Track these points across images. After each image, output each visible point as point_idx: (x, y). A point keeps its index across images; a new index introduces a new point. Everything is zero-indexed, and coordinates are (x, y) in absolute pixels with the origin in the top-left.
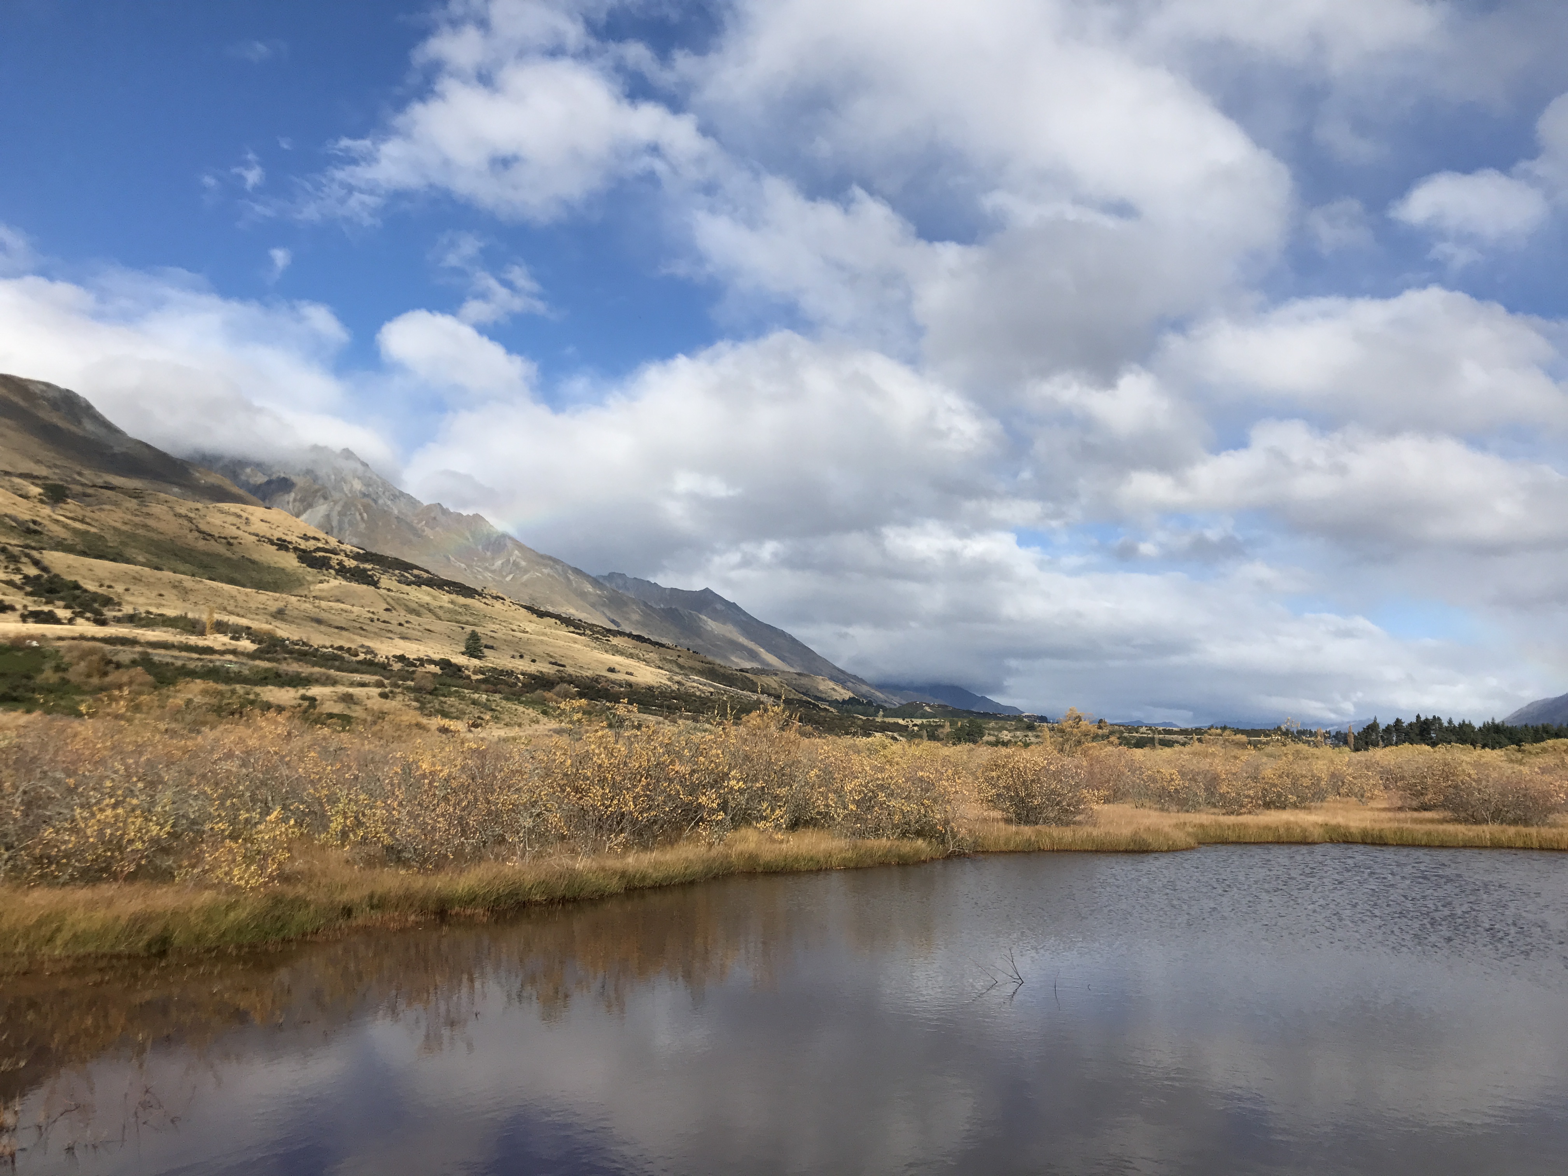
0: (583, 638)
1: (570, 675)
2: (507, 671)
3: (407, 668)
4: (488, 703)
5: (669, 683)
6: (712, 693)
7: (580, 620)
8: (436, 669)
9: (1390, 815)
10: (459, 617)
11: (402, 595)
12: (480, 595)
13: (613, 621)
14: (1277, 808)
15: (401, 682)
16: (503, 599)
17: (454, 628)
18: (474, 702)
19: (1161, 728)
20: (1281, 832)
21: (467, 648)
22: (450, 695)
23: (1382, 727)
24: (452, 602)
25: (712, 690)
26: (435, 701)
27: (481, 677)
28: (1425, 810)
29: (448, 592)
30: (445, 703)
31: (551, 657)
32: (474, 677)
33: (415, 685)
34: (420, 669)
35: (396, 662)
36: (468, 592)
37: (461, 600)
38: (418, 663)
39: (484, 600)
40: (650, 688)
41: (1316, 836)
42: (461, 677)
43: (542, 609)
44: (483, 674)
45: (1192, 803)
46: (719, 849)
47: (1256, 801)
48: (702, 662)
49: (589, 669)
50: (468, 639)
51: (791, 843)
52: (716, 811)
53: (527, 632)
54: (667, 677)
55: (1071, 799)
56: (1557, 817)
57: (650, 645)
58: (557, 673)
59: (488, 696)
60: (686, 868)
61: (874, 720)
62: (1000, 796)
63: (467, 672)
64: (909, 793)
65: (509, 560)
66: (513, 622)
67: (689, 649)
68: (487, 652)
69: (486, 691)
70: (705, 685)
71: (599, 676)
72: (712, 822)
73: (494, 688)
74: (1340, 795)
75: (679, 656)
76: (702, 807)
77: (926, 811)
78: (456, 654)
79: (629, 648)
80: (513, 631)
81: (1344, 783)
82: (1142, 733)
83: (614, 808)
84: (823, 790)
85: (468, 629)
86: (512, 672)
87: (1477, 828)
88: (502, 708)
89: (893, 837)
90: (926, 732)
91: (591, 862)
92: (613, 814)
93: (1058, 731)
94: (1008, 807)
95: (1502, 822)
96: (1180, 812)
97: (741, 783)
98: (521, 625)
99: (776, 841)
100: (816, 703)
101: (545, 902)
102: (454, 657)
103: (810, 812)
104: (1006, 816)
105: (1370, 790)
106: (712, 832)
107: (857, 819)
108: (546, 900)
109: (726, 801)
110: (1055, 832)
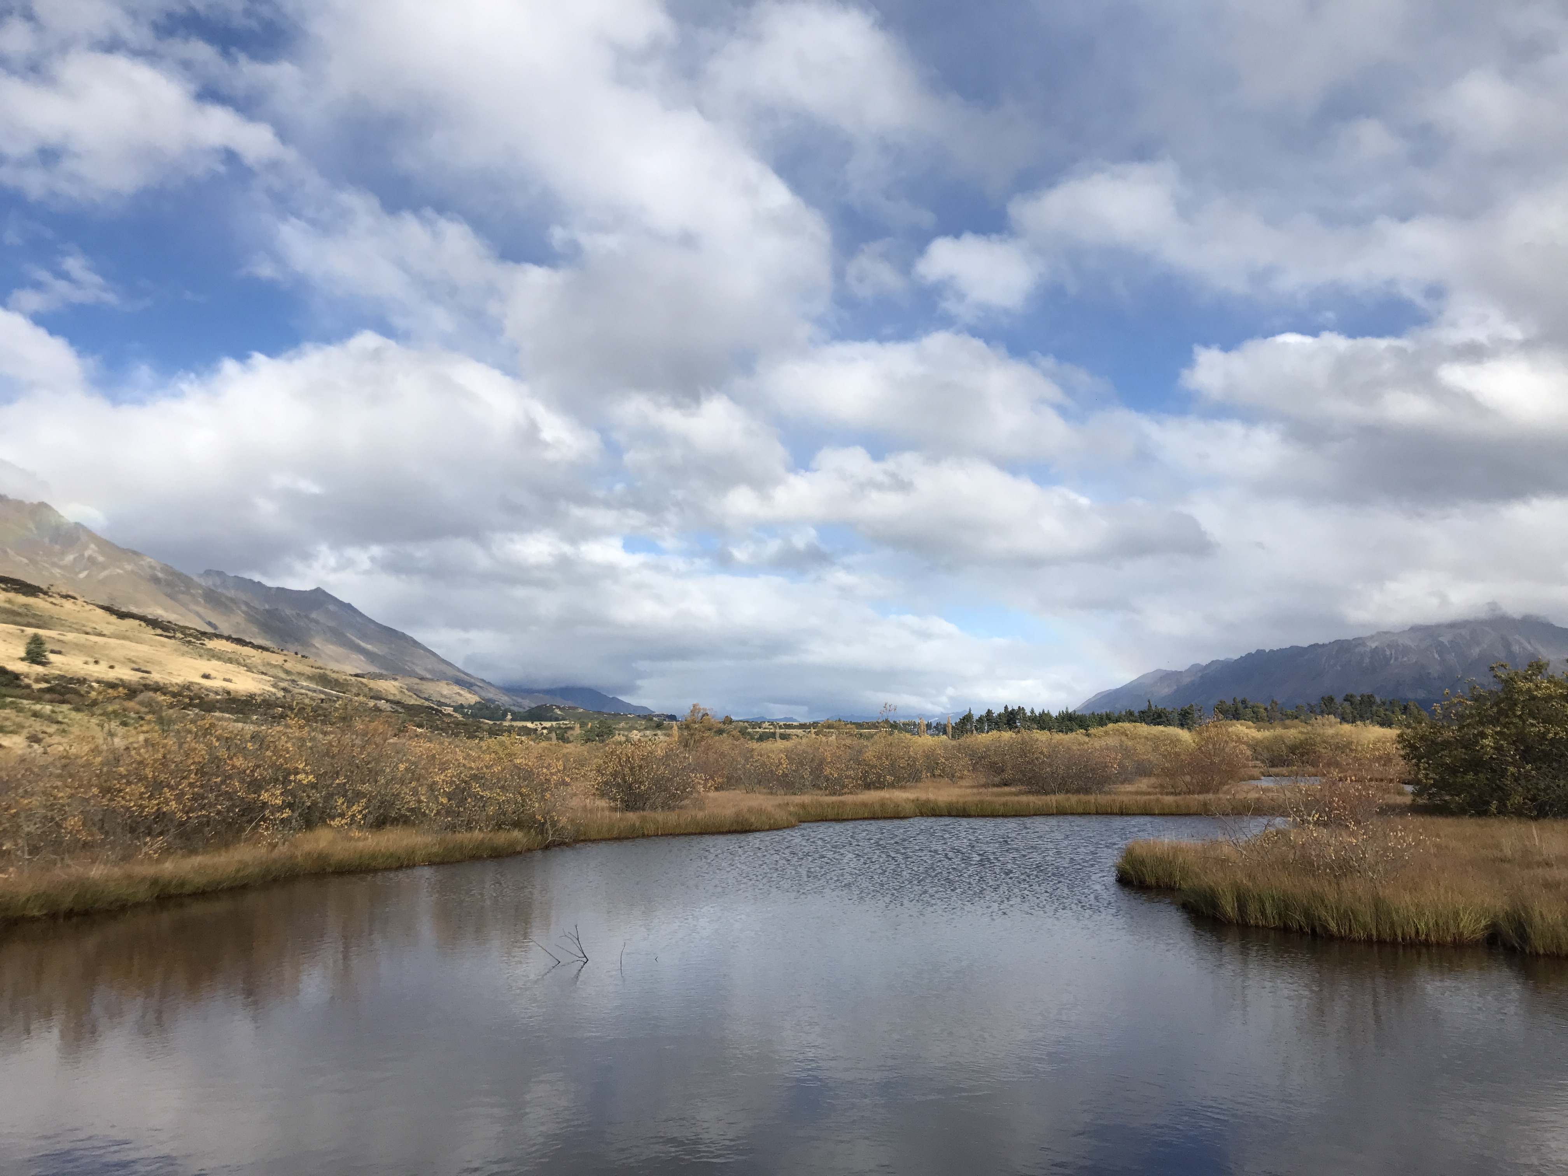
0: (173, 641)
1: (157, 682)
2: (78, 680)
4: (54, 715)
5: (274, 690)
6: (322, 700)
7: (169, 622)
9: (975, 791)
10: (18, 619)
12: (45, 593)
13: (210, 624)
14: (877, 788)
16: (74, 598)
17: (11, 631)
18: (36, 715)
19: (782, 723)
20: (876, 808)
21: (28, 653)
22: (4, 706)
23: (976, 718)
24: (9, 601)
25: (323, 696)
27: (44, 685)
28: (1006, 785)
29: (4, 590)
31: (134, 662)
32: (36, 686)
36: (30, 590)
37: (21, 599)
39: (50, 599)
40: (252, 696)
41: (907, 810)
42: (19, 686)
43: (124, 609)
44: (47, 681)
45: (797, 785)
46: (283, 850)
47: (856, 781)
48: (312, 667)
49: (180, 675)
50: (30, 643)
51: (370, 840)
52: (281, 809)
53: (104, 635)
54: (272, 683)
55: (678, 783)
56: (1111, 786)
57: (252, 650)
58: (141, 680)
59: (53, 706)
60: (238, 871)
61: (501, 724)
62: (606, 783)
63: (27, 681)
64: (506, 782)
65: (83, 555)
66: (86, 624)
67: (296, 654)
68: (52, 657)
69: (51, 702)
70: (315, 691)
71: (192, 683)
72: (275, 820)
73: (61, 698)
74: (934, 775)
75: (285, 661)
76: (265, 805)
77: (524, 800)
78: (14, 659)
79: (228, 652)
80: (87, 633)
81: (937, 764)
82: (765, 729)
83: (152, 808)
84: (413, 784)
85: (30, 631)
86: (85, 679)
87: (1047, 798)
88: (70, 720)
89: (487, 829)
90: (554, 734)
91: (116, 869)
92: (151, 816)
93: (685, 728)
94: (615, 794)
95: (1067, 792)
96: (785, 794)
97: (311, 777)
98: (97, 627)
99: (351, 839)
100: (439, 708)
101: (44, 918)
102: (11, 663)
103: (398, 809)
104: (612, 804)
105: (960, 770)
106: (275, 831)
107: (448, 813)
108: (45, 915)
109: (294, 796)
110: (660, 816)
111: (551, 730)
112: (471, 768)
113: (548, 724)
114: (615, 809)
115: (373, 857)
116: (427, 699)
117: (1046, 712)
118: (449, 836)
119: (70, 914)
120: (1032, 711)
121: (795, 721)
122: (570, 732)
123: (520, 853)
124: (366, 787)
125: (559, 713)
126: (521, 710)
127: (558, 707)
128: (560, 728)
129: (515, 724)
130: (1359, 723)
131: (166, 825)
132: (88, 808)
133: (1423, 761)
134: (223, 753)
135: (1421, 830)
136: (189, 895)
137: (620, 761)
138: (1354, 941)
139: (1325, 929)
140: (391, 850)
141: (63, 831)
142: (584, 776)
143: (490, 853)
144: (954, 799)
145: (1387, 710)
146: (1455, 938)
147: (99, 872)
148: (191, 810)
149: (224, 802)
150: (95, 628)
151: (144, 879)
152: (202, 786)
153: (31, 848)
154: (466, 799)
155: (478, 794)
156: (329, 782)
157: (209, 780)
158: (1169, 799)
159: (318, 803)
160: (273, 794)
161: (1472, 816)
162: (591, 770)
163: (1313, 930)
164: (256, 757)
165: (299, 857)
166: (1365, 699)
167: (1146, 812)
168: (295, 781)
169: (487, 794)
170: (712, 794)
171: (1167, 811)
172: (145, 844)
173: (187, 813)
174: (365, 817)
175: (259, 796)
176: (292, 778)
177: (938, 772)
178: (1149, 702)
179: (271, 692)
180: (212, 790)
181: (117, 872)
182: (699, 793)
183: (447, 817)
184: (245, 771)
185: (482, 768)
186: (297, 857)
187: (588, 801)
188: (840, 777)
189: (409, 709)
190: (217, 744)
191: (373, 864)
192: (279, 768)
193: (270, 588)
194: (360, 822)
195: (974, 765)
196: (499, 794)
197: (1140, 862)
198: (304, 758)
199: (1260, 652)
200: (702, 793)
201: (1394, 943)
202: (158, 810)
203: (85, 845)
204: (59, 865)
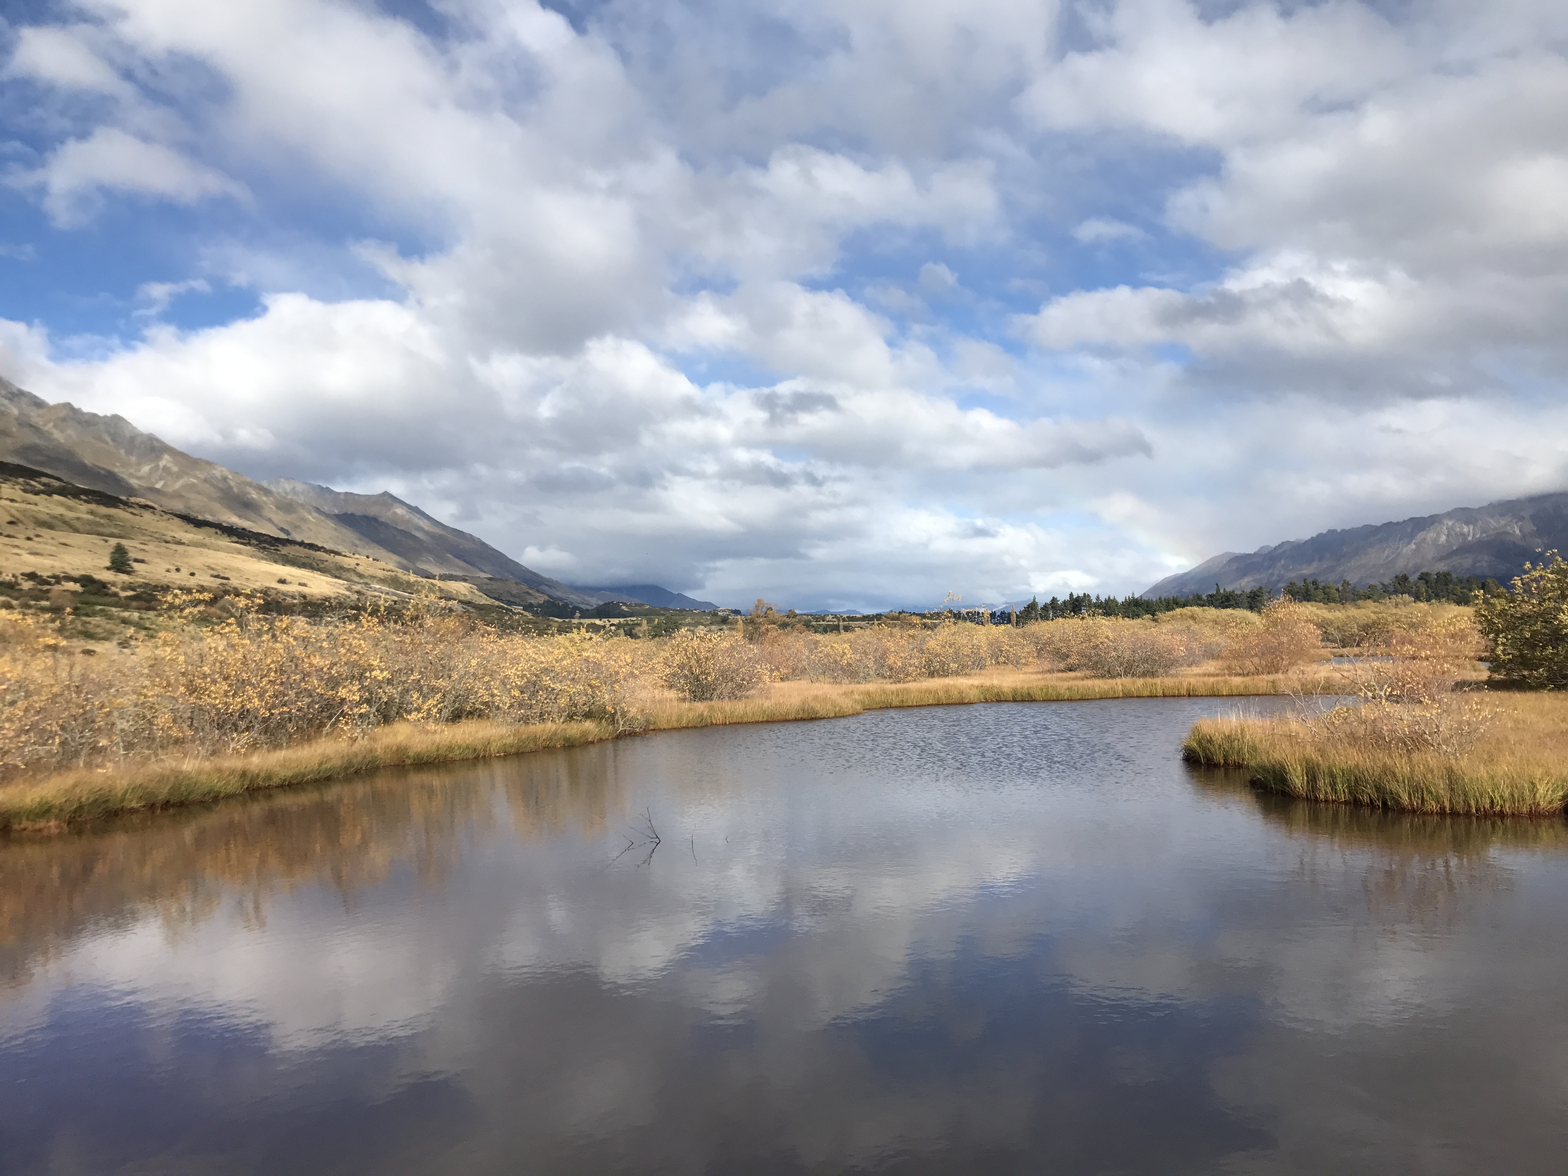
0: (248, 548)
1: (235, 588)
2: (162, 587)
3: (39, 587)
4: (142, 621)
5: (348, 593)
6: (395, 602)
7: (244, 529)
8: (77, 587)
9: (1040, 676)
10: (101, 530)
11: (29, 506)
12: (125, 504)
13: (282, 530)
14: (940, 676)
15: (33, 603)
16: (153, 508)
17: (95, 541)
18: (125, 621)
19: (845, 616)
21: (113, 562)
22: (94, 614)
23: (1040, 605)
24: (92, 513)
25: (396, 598)
26: (77, 621)
27: (130, 593)
28: (1070, 670)
29: (86, 501)
30: (89, 623)
31: (213, 569)
32: (123, 594)
33: (52, 604)
34: (57, 587)
35: (26, 581)
36: (111, 501)
37: (103, 510)
38: (53, 581)
39: (131, 510)
40: (327, 599)
41: (972, 697)
42: (107, 594)
43: (200, 517)
44: (133, 589)
45: (861, 675)
46: (362, 743)
47: (920, 670)
48: (384, 570)
49: (257, 581)
50: (113, 553)
51: (446, 733)
52: (358, 704)
53: (183, 544)
54: (346, 586)
55: (744, 674)
56: (1178, 669)
57: (324, 554)
58: (221, 587)
59: (141, 613)
60: (320, 765)
61: (570, 622)
62: (674, 675)
63: (113, 589)
64: (575, 675)
65: (158, 466)
66: (166, 533)
67: (368, 557)
68: (136, 566)
69: (138, 609)
70: (387, 593)
71: (268, 588)
72: (354, 716)
73: (148, 605)
74: (998, 662)
75: (358, 564)
76: (343, 700)
77: (593, 692)
78: (100, 569)
79: (301, 557)
80: (167, 542)
81: (1001, 651)
82: (828, 621)
83: (236, 705)
84: (487, 679)
85: (113, 542)
86: (168, 587)
87: (1111, 682)
88: (157, 625)
89: (559, 720)
90: (622, 631)
91: (207, 763)
92: (236, 713)
93: (750, 623)
94: (683, 686)
95: (1133, 675)
96: (850, 683)
97: (385, 673)
98: (176, 536)
99: (427, 732)
100: (509, 607)
101: (142, 809)
102: (97, 572)
103: (473, 703)
104: (680, 695)
105: (1025, 657)
106: (354, 726)
107: (521, 706)
108: (144, 806)
109: (371, 693)
110: (728, 706)
111: (618, 626)
112: (542, 662)
113: (615, 621)
114: (684, 700)
115: (450, 748)
116: (497, 599)
117: (1112, 598)
118: (523, 728)
119: (166, 805)
120: (1098, 598)
121: (859, 613)
122: (638, 628)
123: (592, 743)
124: (441, 683)
125: (626, 609)
126: (589, 608)
127: (625, 604)
128: (627, 624)
129: (582, 621)
130: (1433, 601)
131: (251, 722)
132: (177, 707)
133: (1501, 636)
134: (299, 652)
135: (1497, 703)
136: (276, 787)
137: (686, 654)
138: (1425, 814)
139: (1398, 803)
140: (467, 742)
141: (155, 727)
142: (652, 669)
143: (563, 743)
144: (1019, 685)
145: (1463, 588)
146: (1531, 808)
147: (191, 765)
148: (274, 706)
149: (304, 699)
150: (174, 537)
151: (232, 772)
152: (282, 683)
153: (126, 744)
154: (538, 692)
155: (550, 686)
156: (404, 679)
157: (288, 678)
158: (1237, 681)
159: (395, 699)
160: (350, 691)
161: (1550, 690)
162: (659, 663)
163: (1385, 803)
164: (333, 655)
165: (379, 750)
166: (1442, 577)
167: (1214, 695)
168: (370, 677)
169: (558, 686)
170: (779, 685)
171: (1235, 692)
172: (233, 739)
173: (270, 710)
174: (440, 711)
175: (337, 692)
176: (368, 674)
177: (1002, 659)
178: (1217, 585)
179: (346, 596)
180: (292, 688)
181: (207, 765)
182: (765, 684)
183: (520, 710)
184: (322, 669)
185: (551, 661)
186: (376, 750)
187: (656, 692)
188: (904, 666)
189: (480, 608)
190: (295, 643)
191: (451, 755)
192: (355, 664)
193: (339, 493)
194: (436, 716)
195: (1039, 651)
196: (569, 686)
197: (1208, 741)
198: (379, 656)
199: (1332, 532)
200: (768, 684)
201: (1468, 814)
202: (243, 706)
203: (177, 741)
204: (153, 759)
